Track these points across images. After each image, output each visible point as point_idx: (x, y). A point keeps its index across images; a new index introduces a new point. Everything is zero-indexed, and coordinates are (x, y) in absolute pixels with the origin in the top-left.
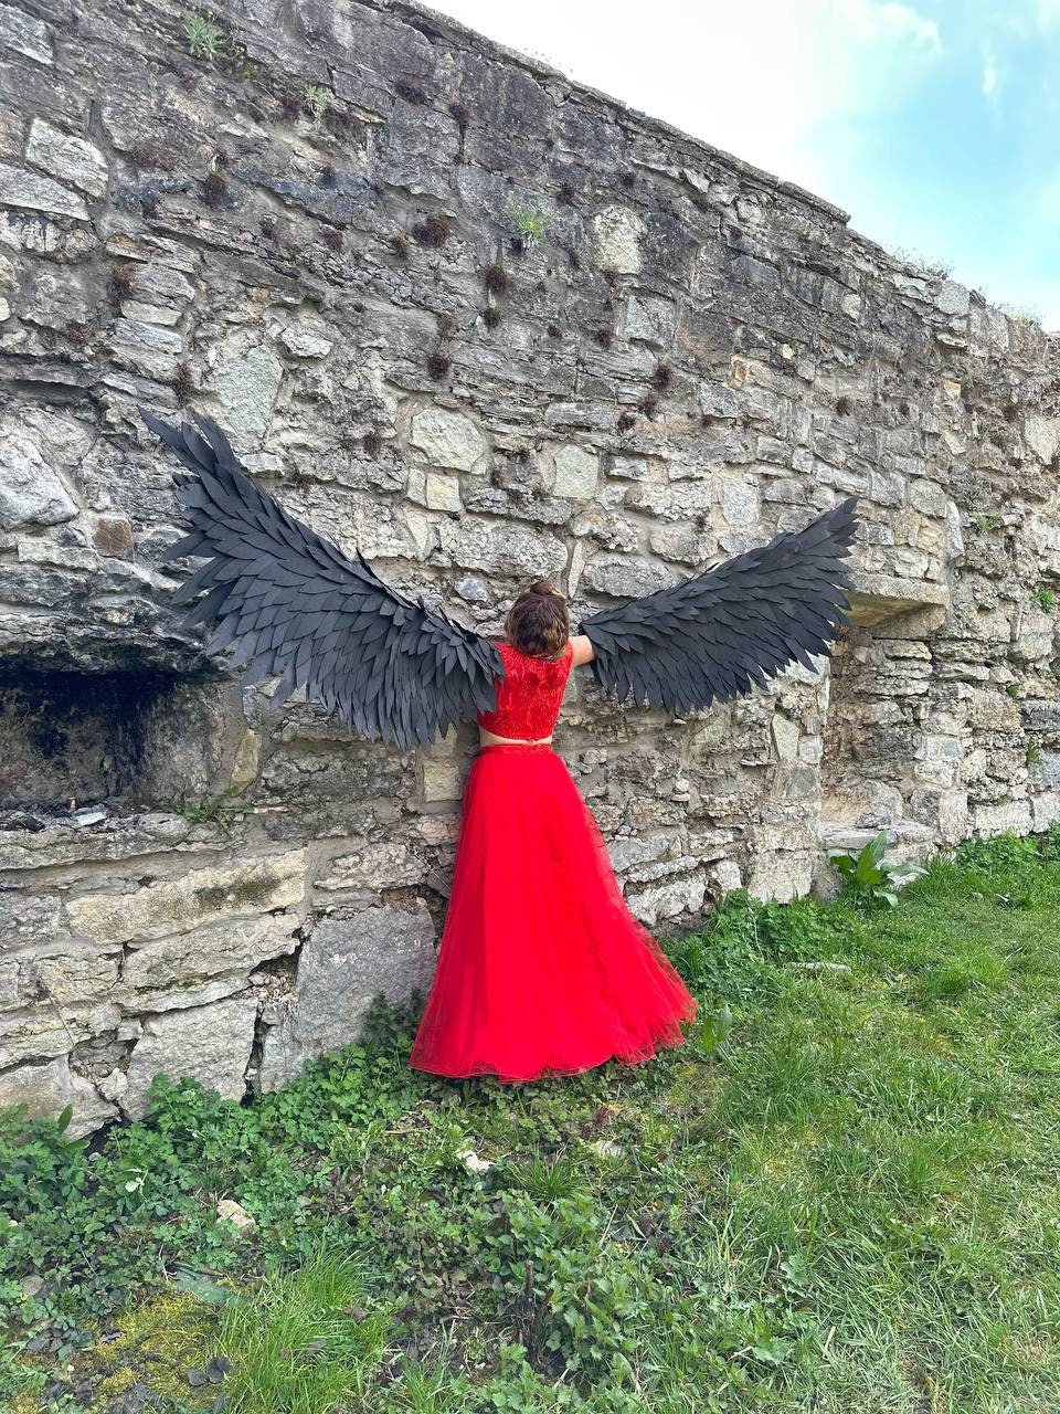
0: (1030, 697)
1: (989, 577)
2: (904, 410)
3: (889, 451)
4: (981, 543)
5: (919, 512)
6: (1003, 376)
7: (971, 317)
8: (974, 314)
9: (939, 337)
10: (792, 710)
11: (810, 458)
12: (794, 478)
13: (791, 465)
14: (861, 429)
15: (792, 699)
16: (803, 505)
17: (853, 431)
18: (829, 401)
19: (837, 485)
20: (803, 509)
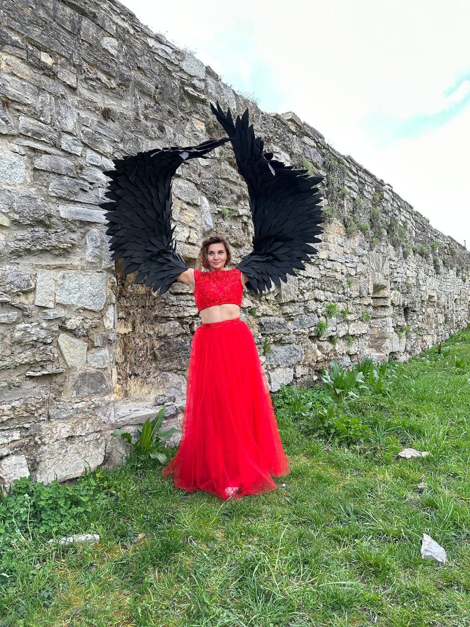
0: (263, 315)
2: (161, 129)
4: (226, 224)
5: (179, 199)
7: (208, 82)
8: (210, 81)
9: (186, 88)
10: (77, 330)
11: (78, 144)
12: (65, 157)
13: (60, 146)
14: (125, 133)
15: (75, 322)
16: (74, 178)
17: (118, 133)
18: (95, 108)
19: (106, 168)
20: (74, 180)
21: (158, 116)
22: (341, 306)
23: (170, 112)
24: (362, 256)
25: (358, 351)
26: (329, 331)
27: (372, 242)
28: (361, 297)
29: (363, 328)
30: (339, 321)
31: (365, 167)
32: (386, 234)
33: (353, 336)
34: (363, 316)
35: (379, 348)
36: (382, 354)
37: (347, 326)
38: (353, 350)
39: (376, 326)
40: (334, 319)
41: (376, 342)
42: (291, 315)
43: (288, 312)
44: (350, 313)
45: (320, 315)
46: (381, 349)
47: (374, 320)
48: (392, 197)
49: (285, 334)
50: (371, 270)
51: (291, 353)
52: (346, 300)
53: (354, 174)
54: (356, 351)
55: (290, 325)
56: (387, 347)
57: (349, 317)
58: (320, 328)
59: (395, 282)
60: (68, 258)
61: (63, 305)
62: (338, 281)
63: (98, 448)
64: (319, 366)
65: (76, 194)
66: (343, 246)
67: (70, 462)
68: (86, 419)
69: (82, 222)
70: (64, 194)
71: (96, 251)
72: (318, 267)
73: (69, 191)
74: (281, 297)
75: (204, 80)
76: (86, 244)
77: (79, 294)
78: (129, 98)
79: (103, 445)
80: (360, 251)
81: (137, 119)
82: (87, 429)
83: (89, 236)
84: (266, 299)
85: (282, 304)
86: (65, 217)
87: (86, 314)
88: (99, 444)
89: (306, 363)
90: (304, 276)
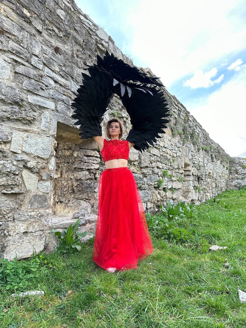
3: (78, 75)
8: (110, 44)
9: (98, 45)
10: (33, 168)
11: (41, 63)
12: (33, 69)
13: (31, 62)
14: (66, 62)
15: (33, 163)
16: (37, 81)
17: (62, 61)
18: (51, 45)
19: (55, 79)
20: (37, 82)
21: (84, 57)
22: (169, 173)
23: (90, 56)
24: (179, 148)
25: (177, 197)
26: (164, 184)
27: (184, 141)
29: (180, 185)
30: (168, 180)
31: (181, 103)
32: (190, 138)
33: (175, 189)
34: (179, 179)
36: (188, 200)
37: (172, 183)
38: (175, 197)
39: (185, 185)
40: (166, 179)
41: (185, 193)
42: (145, 174)
43: (145, 172)
44: (173, 177)
45: (160, 176)
46: (187, 198)
48: (193, 120)
49: (143, 184)
50: (183, 155)
51: (145, 195)
52: (172, 169)
53: (176, 106)
55: (145, 179)
56: (190, 197)
57: (173, 179)
58: (159, 183)
59: (194, 163)
60: (31, 126)
61: (26, 153)
62: (168, 159)
63: (41, 240)
64: (158, 204)
65: (38, 90)
66: (170, 141)
67: (25, 248)
68: (36, 222)
69: (40, 107)
70: (31, 89)
71: (47, 124)
72: (159, 150)
73: (34, 88)
74: (141, 164)
75: (108, 43)
76: (41, 119)
77: (36, 148)
78: (69, 44)
79: (44, 239)
80: (179, 145)
81: (73, 56)
82: (35, 228)
83: (43, 115)
84: (134, 164)
85: (141, 168)
86: (31, 102)
87: (39, 160)
88: (42, 238)
89: (153, 201)
90: (152, 154)
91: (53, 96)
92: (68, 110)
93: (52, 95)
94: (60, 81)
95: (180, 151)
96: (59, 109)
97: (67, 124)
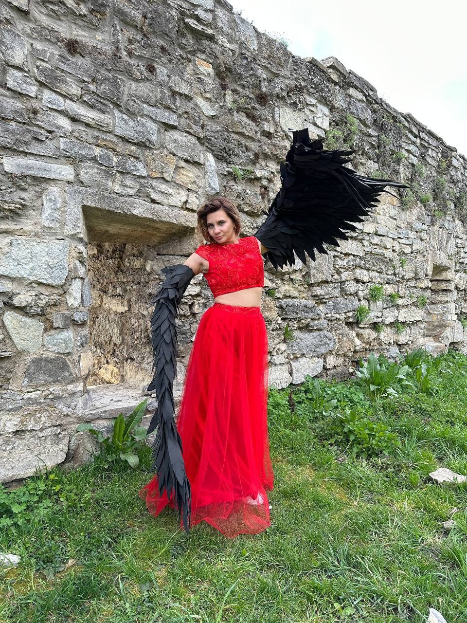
0: (285, 297)
1: (246, 213)
2: (151, 69)
3: (133, 97)
4: (239, 188)
5: (174, 155)
6: (252, 69)
7: (217, 13)
8: (220, 12)
9: (187, 20)
10: (28, 308)
11: (31, 82)
12: (13, 98)
13: (6, 84)
14: (98, 72)
15: (25, 298)
16: (25, 123)
17: (87, 71)
18: (57, 39)
19: (71, 114)
20: (26, 126)
21: (147, 53)
22: (389, 289)
23: (163, 49)
24: (420, 232)
25: (409, 340)
26: (372, 316)
27: (434, 216)
28: (417, 279)
29: (418, 314)
30: (385, 306)
31: (428, 128)
32: (453, 207)
33: (404, 323)
34: (418, 301)
35: (437, 338)
36: (440, 344)
37: (396, 311)
38: (402, 339)
39: (435, 312)
40: (380, 303)
41: (434, 330)
42: (322, 297)
43: (319, 294)
44: (400, 297)
45: (362, 299)
46: (440, 339)
47: (433, 306)
48: (464, 164)
49: (313, 319)
50: (431, 248)
51: (321, 341)
52: (397, 282)
53: (416, 136)
54: (406, 341)
55: (321, 308)
56: (447, 337)
57: (400, 302)
58: (360, 314)
59: (462, 263)
60: (19, 221)
61: (11, 278)
62: (387, 260)
63: (57, 444)
64: (357, 357)
65: (26, 143)
66: (395, 219)
67: (18, 460)
68: (41, 411)
69: (35, 178)
70: (8, 143)
71: (56, 214)
72: (362, 243)
73: (17, 140)
74: (309, 276)
75: (212, 11)
76: (43, 205)
77: (31, 265)
78: (106, 29)
79: (66, 441)
80: (418, 226)
81: (116, 56)
82: (42, 422)
83: (46, 196)
84: (290, 278)
85: (311, 285)
86: (10, 171)
87: (42, 289)
88: (60, 440)
89: (341, 353)
90: (341, 253)
91: (67, 152)
92: (107, 178)
93: (64, 150)
94: (85, 116)
95: (422, 240)
96: (83, 176)
97: (107, 208)
